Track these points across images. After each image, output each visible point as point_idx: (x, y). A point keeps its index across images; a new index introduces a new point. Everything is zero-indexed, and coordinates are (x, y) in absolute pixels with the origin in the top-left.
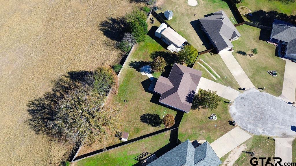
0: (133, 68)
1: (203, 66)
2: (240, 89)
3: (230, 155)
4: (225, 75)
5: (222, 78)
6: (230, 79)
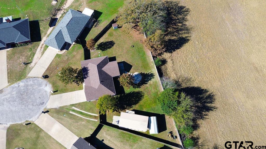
1: (90, 115)
2: (48, 112)
3: (40, 55)
4: (66, 118)
5: (68, 113)
6: (59, 116)
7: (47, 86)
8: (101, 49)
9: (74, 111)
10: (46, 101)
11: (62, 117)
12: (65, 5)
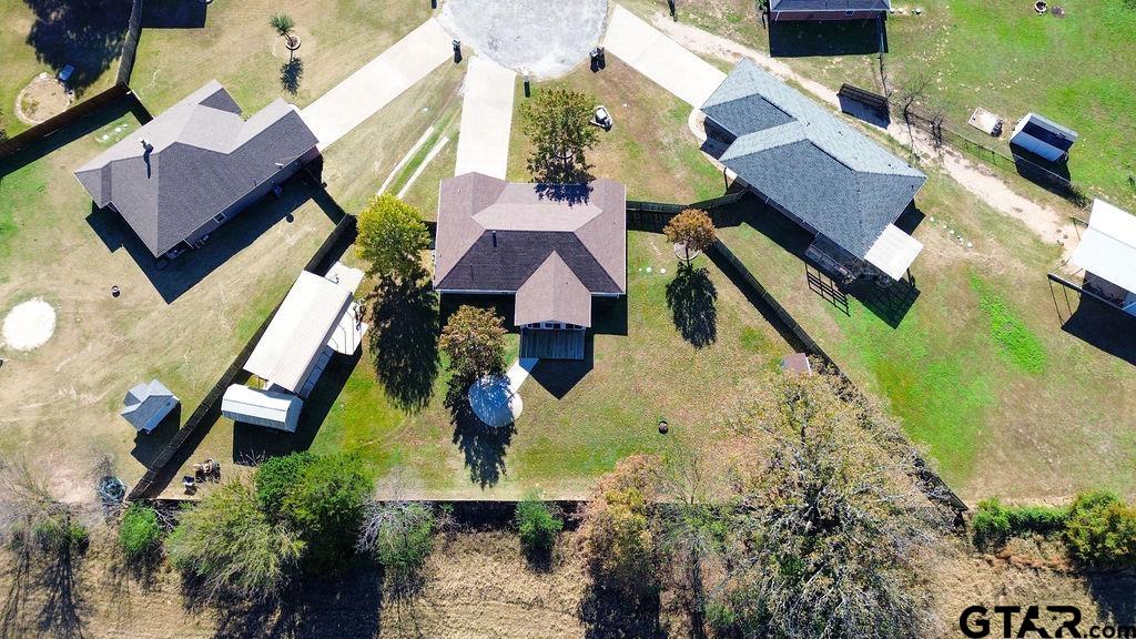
0: (502, 463)
2: (458, 58)
3: (701, 50)
4: (413, 114)
5: (431, 120)
6: (428, 93)
7: (559, 65)
8: (678, 281)
9: (434, 139)
10: (500, 57)
11: (424, 100)
12: (967, 167)
